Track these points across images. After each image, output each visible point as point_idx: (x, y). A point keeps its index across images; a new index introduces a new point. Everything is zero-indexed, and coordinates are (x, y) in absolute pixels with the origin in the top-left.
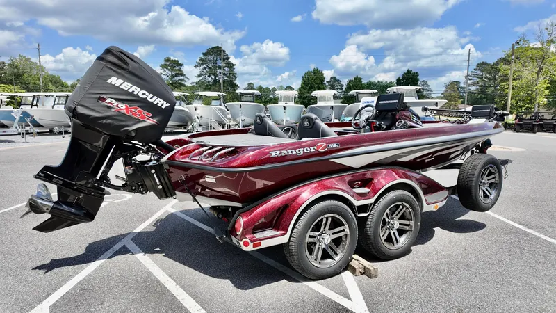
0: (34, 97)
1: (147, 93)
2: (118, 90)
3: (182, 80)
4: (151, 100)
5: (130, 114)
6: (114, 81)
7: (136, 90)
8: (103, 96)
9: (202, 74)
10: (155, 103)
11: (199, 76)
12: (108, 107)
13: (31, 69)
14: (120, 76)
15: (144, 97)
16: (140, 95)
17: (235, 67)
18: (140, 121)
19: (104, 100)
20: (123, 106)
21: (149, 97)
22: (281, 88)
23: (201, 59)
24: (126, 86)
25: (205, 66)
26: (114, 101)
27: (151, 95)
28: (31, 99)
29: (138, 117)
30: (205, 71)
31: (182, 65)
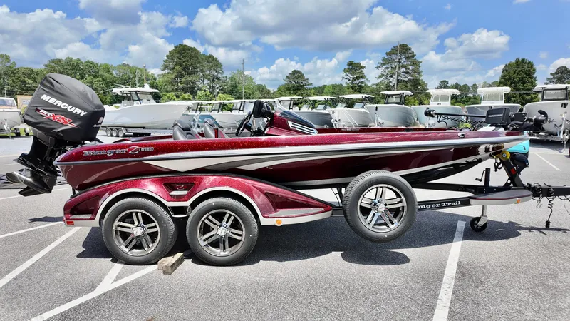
0: (242, 103)
1: (67, 105)
2: (47, 103)
3: (362, 83)
4: (71, 110)
5: (56, 120)
6: (45, 97)
7: (59, 103)
8: (39, 108)
9: (383, 75)
10: (74, 112)
11: (380, 77)
12: (42, 115)
13: (245, 80)
14: (48, 94)
15: (65, 108)
16: (62, 107)
17: (421, 65)
18: (63, 125)
19: (39, 110)
20: (50, 115)
21: (69, 108)
22: (485, 85)
23: (384, 59)
24: (52, 101)
25: (387, 66)
26: (45, 112)
27: (71, 107)
28: (239, 105)
29: (61, 122)
30: (387, 71)
31: (363, 68)
